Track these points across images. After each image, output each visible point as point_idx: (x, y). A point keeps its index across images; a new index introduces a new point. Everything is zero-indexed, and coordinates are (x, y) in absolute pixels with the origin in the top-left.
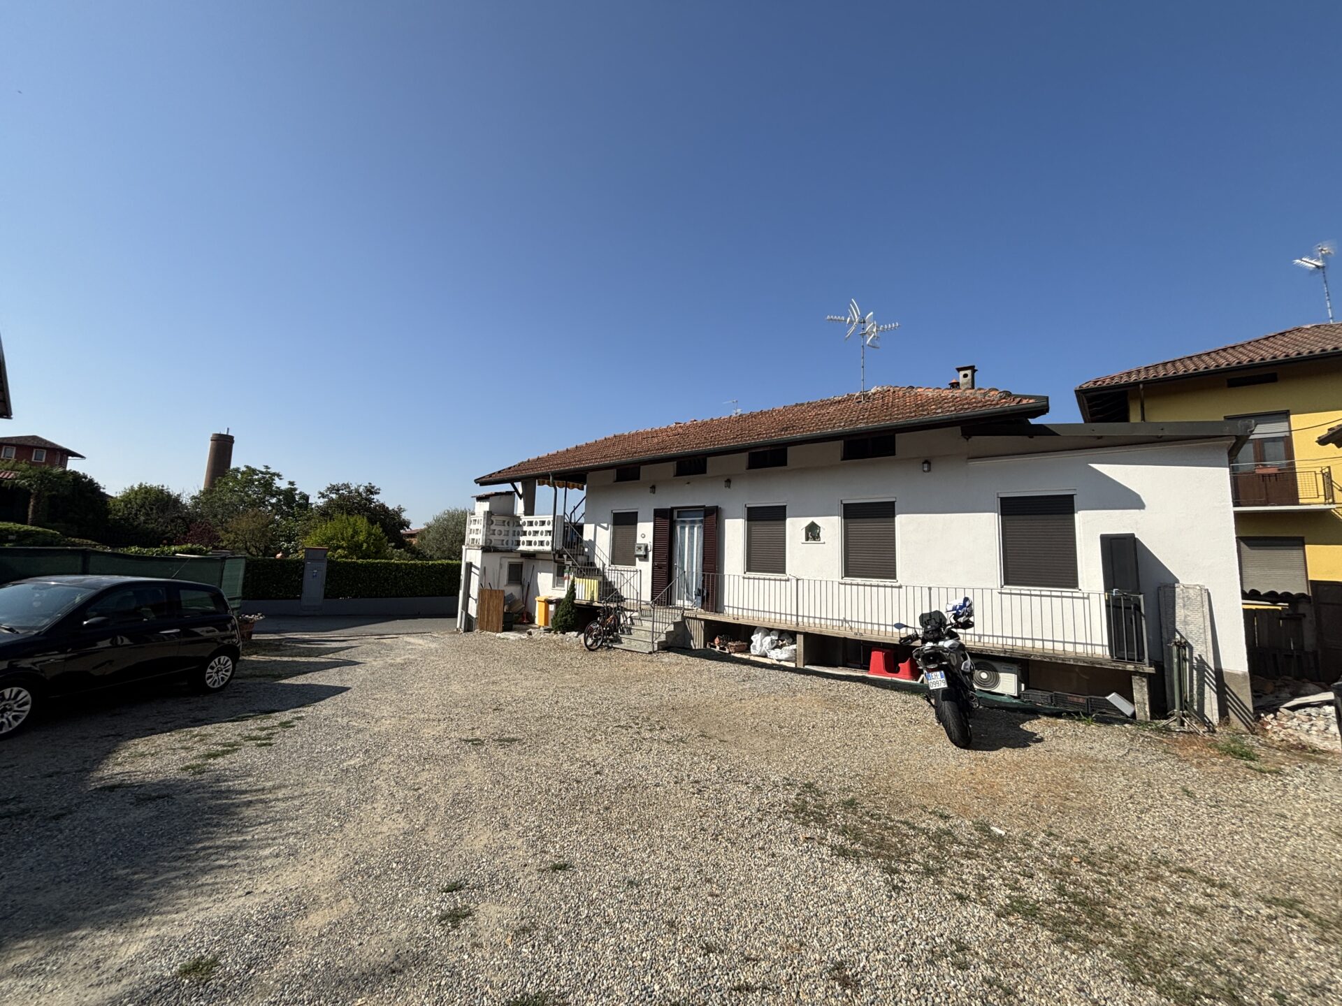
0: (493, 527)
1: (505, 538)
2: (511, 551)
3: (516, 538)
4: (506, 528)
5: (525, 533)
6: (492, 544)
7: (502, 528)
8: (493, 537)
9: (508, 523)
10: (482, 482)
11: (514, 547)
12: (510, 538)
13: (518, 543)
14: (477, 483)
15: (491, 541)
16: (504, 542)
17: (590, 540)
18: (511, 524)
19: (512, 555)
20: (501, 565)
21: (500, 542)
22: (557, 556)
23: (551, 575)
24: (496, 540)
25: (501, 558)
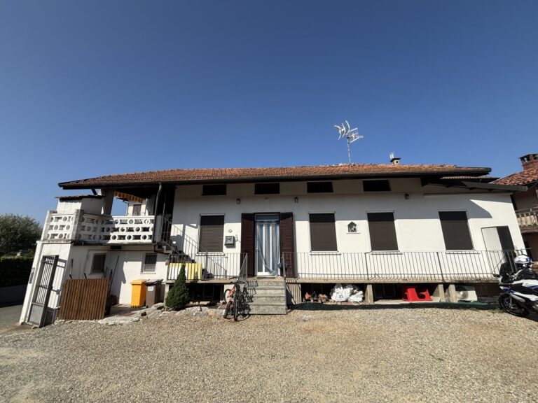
0: (83, 224)
1: (93, 234)
4: (95, 225)
6: (81, 239)
8: (82, 233)
10: (66, 186)
13: (108, 238)
14: (61, 186)
16: (92, 237)
17: (178, 236)
18: (100, 222)
19: (99, 247)
21: (88, 237)
22: (157, 247)
23: (140, 263)
24: (85, 235)
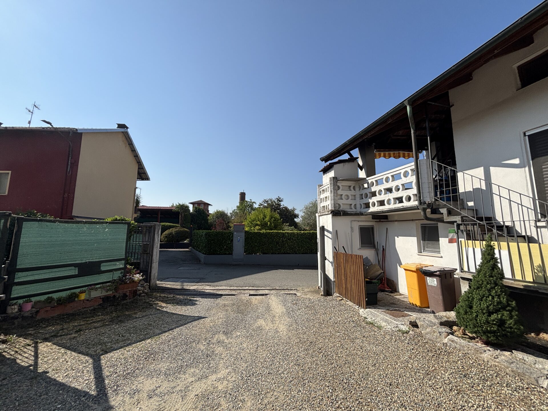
0: (340, 192)
1: (353, 203)
2: (361, 214)
3: (365, 201)
4: (353, 192)
5: (374, 194)
6: (341, 208)
7: (349, 193)
8: (341, 202)
9: (354, 188)
11: (364, 210)
12: (358, 202)
13: (367, 206)
14: (322, 161)
15: (339, 205)
16: (353, 206)
18: (357, 189)
19: (362, 218)
20: (352, 228)
21: (348, 207)
22: (429, 210)
25: (352, 221)
